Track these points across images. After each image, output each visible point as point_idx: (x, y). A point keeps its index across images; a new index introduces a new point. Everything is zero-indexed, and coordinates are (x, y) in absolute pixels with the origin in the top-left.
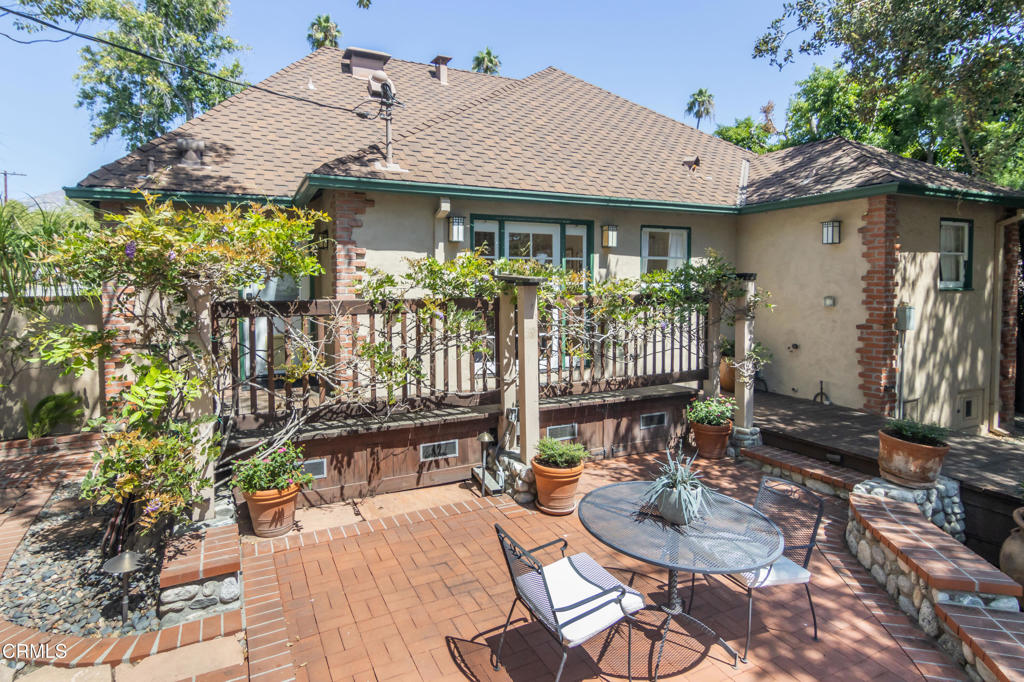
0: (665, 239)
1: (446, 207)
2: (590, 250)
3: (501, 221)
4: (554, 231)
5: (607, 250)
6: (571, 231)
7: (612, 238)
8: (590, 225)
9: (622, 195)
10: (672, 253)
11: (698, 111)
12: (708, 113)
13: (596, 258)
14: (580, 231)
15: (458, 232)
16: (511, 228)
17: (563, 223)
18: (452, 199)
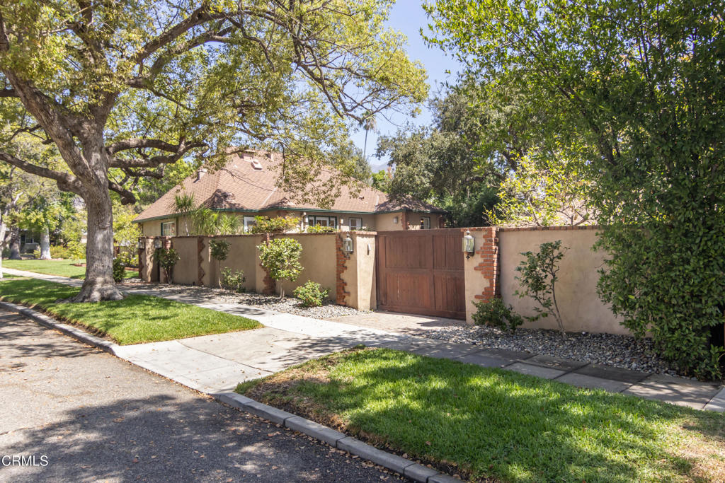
0: (355, 221)
1: (305, 214)
2: (336, 225)
3: (315, 217)
4: (327, 219)
5: (341, 224)
6: (332, 219)
7: (342, 221)
8: (336, 218)
9: (344, 210)
10: (357, 225)
11: (366, 126)
12: (372, 127)
13: (338, 227)
14: (333, 219)
15: (307, 220)
16: (317, 219)
17: (329, 217)
18: (306, 212)
